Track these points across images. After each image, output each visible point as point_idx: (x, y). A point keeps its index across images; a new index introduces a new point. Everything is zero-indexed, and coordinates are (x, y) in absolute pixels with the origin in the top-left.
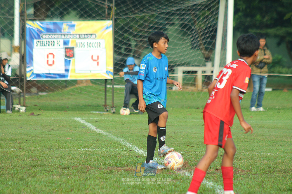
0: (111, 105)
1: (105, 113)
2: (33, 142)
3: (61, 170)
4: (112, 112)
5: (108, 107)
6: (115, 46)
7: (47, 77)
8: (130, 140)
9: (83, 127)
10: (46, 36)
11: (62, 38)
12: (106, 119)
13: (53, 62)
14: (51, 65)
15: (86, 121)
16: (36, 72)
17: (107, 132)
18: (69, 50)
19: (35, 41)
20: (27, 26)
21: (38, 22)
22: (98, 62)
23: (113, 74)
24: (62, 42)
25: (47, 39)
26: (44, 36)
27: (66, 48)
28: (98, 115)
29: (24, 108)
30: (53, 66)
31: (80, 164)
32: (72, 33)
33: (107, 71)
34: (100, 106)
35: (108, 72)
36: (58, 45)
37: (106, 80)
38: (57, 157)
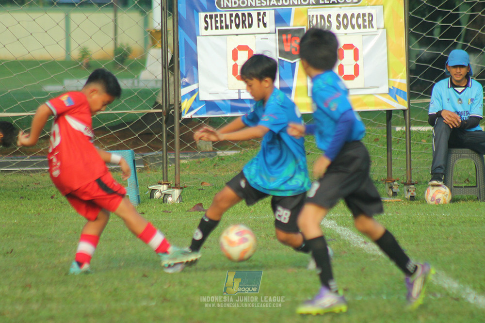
0: (405, 180)
4: (408, 196)
5: (396, 183)
7: (233, 108)
10: (229, 2)
11: (269, 6)
12: (390, 214)
15: (337, 222)
16: (204, 96)
19: (201, 15)
23: (407, 95)
24: (270, 17)
26: (223, 2)
27: (281, 32)
29: (177, 192)
33: (390, 89)
35: (393, 92)
36: (261, 24)
37: (389, 113)
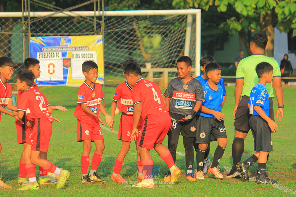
7: (48, 84)
10: (46, 49)
13: (54, 71)
14: (52, 74)
18: (66, 60)
19: (38, 53)
20: (31, 41)
21: (40, 38)
23: (104, 80)
24: (60, 54)
25: (48, 51)
26: (45, 49)
27: (64, 59)
30: (54, 74)
32: (68, 46)
35: (100, 79)
36: (57, 56)
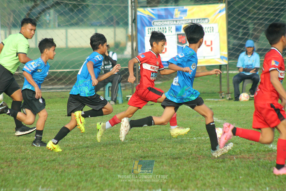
0: (226, 92)
1: (220, 100)
2: (145, 133)
3: (172, 160)
6: (229, 30)
8: (244, 127)
9: (197, 115)
11: (173, 25)
12: (221, 106)
17: (221, 120)
18: (181, 36)
19: (147, 28)
20: (138, 13)
21: (149, 9)
22: (212, 48)
23: (227, 59)
25: (158, 25)
26: (155, 23)
27: (178, 35)
28: (213, 102)
30: (166, 53)
31: (191, 154)
32: (184, 18)
34: (215, 93)
35: (222, 58)
36: (170, 31)
37: (221, 66)
38: (169, 147)
